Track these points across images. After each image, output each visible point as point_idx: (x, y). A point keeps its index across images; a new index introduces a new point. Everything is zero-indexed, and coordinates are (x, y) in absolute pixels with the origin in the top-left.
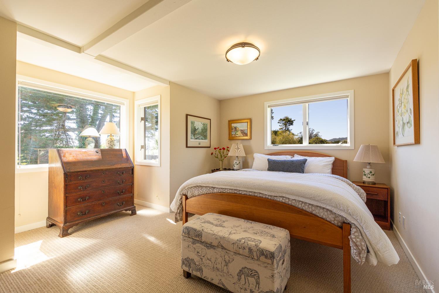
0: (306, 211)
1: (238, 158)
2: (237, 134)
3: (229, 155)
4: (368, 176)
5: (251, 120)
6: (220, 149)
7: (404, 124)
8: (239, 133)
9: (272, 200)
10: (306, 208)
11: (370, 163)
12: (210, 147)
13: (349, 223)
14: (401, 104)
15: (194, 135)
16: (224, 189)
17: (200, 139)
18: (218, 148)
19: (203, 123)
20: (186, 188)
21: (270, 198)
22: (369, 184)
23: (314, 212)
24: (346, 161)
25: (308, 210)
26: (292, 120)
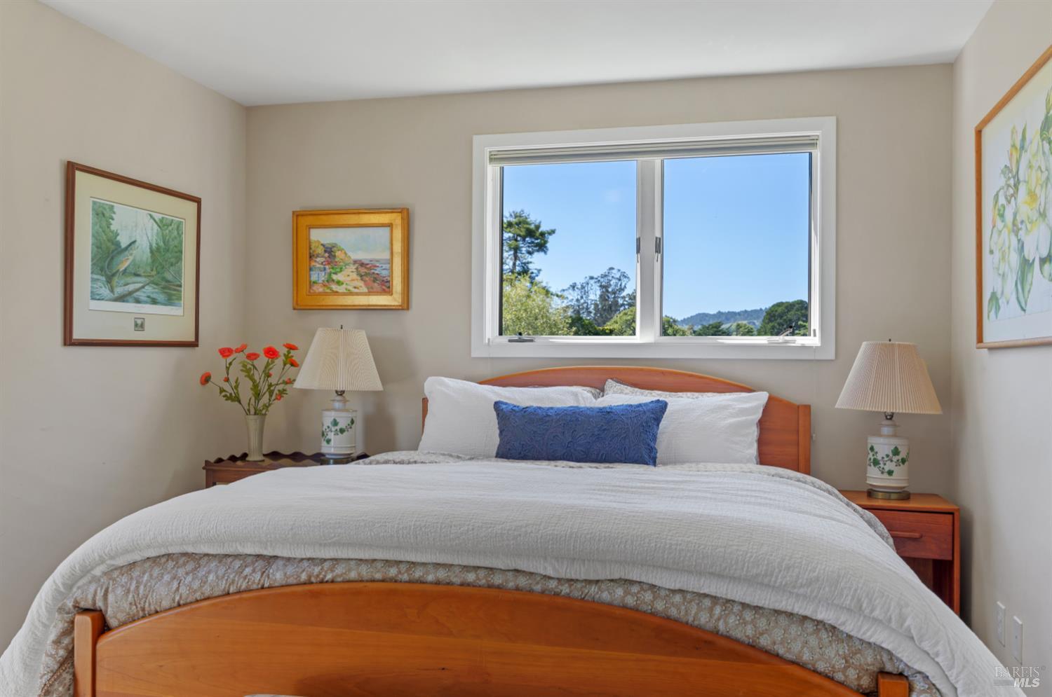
0: (728, 638)
1: (345, 401)
2: (339, 283)
3: (298, 384)
4: (887, 468)
5: (407, 216)
6: (252, 356)
7: (1026, 264)
8: (348, 277)
9: (576, 599)
10: (731, 625)
11: (890, 417)
12: (194, 344)
13: (901, 675)
14: (1016, 186)
15: (109, 280)
16: (327, 565)
17: (143, 298)
18: (238, 351)
19: (157, 217)
20: (97, 572)
21: (565, 589)
22: (889, 499)
23: (764, 641)
24: (807, 408)
25: (738, 634)
26: (543, 229)
